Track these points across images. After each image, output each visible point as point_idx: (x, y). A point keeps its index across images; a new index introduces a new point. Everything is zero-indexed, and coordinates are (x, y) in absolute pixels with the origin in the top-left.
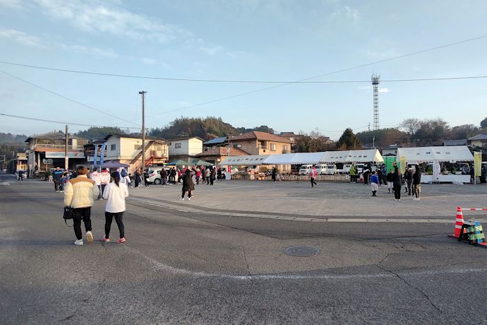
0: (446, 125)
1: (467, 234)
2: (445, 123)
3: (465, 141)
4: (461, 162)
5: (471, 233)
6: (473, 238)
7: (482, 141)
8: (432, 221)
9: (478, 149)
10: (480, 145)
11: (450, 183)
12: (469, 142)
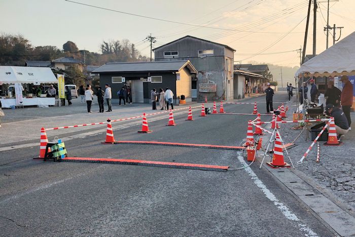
0: (28, 43)
1: (52, 152)
2: (26, 41)
3: (49, 63)
4: (46, 84)
5: (55, 151)
6: (56, 155)
7: (65, 64)
8: (16, 147)
9: (61, 72)
10: (63, 68)
11: (35, 106)
12: (53, 64)
